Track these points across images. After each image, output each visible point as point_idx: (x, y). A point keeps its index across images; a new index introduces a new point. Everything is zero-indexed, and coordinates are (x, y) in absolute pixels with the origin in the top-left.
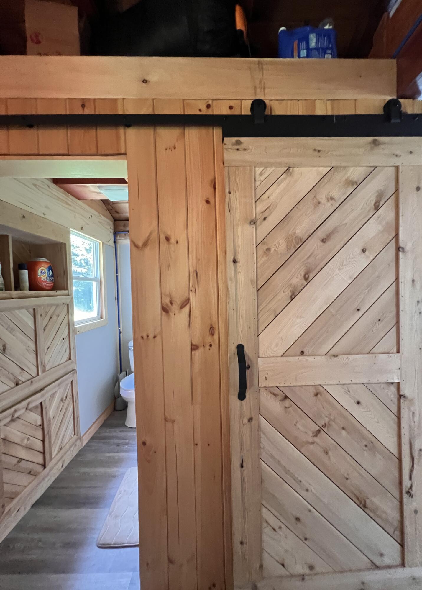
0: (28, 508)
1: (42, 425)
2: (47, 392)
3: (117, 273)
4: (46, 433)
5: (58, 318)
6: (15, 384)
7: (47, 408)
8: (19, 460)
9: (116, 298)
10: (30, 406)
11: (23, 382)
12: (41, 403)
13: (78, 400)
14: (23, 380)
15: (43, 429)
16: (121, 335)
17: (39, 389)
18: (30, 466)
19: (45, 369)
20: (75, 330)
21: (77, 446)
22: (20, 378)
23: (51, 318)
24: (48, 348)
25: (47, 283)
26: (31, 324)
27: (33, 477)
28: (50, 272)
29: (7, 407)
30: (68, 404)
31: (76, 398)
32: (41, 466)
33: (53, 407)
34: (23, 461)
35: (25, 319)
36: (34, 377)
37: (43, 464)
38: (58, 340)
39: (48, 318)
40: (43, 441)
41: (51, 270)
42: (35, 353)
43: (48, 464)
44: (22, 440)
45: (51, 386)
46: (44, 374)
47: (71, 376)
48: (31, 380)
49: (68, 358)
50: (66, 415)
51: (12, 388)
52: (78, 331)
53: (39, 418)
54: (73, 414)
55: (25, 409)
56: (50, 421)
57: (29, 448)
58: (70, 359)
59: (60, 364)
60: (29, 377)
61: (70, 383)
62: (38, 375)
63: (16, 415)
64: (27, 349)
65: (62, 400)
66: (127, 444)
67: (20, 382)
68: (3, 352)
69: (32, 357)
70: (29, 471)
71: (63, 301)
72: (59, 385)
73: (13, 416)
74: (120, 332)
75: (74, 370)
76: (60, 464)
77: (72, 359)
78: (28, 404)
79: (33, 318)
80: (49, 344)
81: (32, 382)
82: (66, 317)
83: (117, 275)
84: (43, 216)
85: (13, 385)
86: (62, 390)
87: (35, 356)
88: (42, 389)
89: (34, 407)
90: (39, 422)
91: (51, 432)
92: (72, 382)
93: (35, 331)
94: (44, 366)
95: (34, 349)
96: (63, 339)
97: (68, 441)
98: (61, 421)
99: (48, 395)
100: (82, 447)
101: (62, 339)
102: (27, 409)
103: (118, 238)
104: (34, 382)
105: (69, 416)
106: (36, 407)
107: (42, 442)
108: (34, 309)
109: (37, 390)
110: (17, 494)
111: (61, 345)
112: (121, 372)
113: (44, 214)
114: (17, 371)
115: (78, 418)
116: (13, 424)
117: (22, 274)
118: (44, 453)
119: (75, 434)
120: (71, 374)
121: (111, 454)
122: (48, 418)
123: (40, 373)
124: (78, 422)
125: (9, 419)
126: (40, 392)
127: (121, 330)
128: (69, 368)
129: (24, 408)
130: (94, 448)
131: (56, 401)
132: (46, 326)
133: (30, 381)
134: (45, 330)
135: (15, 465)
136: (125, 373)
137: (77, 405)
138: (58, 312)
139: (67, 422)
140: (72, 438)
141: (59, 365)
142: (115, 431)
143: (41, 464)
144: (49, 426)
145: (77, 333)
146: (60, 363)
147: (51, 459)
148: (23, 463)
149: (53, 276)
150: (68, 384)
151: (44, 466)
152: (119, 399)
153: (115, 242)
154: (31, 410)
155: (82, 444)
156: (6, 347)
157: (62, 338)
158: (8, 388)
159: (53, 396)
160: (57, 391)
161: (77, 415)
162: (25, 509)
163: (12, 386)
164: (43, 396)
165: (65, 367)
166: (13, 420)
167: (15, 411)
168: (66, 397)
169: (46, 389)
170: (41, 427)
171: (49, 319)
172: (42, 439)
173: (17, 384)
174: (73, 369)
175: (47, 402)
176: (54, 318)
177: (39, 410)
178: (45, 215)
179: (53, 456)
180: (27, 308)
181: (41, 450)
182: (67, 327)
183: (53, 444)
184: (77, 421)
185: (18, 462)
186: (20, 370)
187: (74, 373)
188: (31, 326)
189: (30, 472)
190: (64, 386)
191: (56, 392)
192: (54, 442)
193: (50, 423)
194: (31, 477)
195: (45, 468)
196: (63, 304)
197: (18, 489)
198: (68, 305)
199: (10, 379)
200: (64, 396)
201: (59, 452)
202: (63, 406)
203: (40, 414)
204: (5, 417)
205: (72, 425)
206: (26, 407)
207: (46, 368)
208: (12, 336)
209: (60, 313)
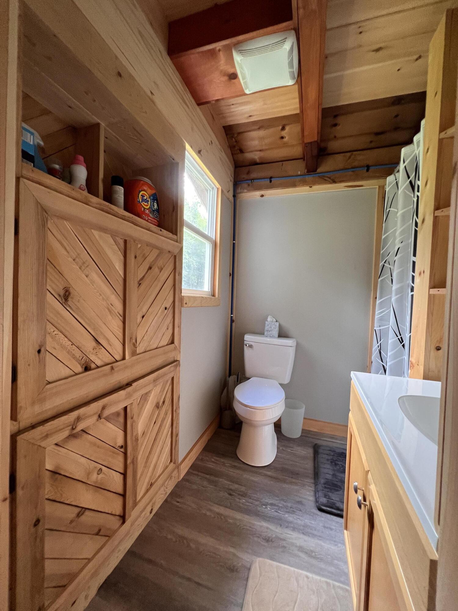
0: (93, 592)
1: (125, 447)
2: (135, 391)
3: (234, 240)
4: (129, 461)
5: (160, 272)
6: (82, 368)
7: (134, 417)
8: (80, 511)
9: (230, 273)
10: (106, 413)
11: (98, 367)
12: (125, 409)
13: (179, 408)
14: (99, 363)
15: (125, 454)
16: (234, 324)
17: (125, 382)
18: (100, 520)
19: (136, 351)
20: (182, 299)
21: (173, 478)
22: (93, 358)
23: (150, 268)
24: (143, 317)
25: (149, 218)
26: (119, 266)
27: (105, 539)
28: (155, 203)
29: (61, 409)
30: (166, 414)
31: (177, 405)
32: (118, 518)
33: (144, 414)
34: (87, 513)
35: (109, 253)
36: (117, 361)
37: (122, 515)
38: (158, 308)
39: (146, 265)
40: (124, 475)
41: (155, 201)
42: (121, 318)
43: (130, 516)
44: (89, 474)
45: (141, 381)
46: (135, 358)
47: (172, 369)
48: (112, 365)
49: (170, 342)
50: (162, 431)
51: (76, 374)
52: (186, 303)
53: (121, 433)
54: (170, 430)
55: (96, 417)
56: (137, 440)
57: (99, 488)
58: (172, 342)
59: (158, 348)
60: (109, 359)
61: (170, 382)
62: (124, 358)
63: (80, 427)
64: (109, 309)
65: (157, 406)
66: (244, 495)
67: (93, 366)
68: (64, 300)
69: (116, 324)
70: (96, 531)
71: (170, 248)
72: (155, 380)
73: (73, 429)
74: (232, 321)
75: (177, 361)
76: (149, 509)
77: (175, 343)
78: (104, 408)
79: (122, 258)
80: (144, 310)
81: (112, 368)
82: (172, 276)
83: (234, 242)
84: (150, 94)
85: (79, 369)
86: (158, 389)
87: (121, 324)
88: (129, 384)
89: (113, 414)
90: (120, 441)
91: (137, 458)
92: (173, 378)
93: (125, 280)
94: (135, 345)
95: (121, 313)
96: (166, 308)
97: (161, 472)
98: (154, 440)
99: (137, 396)
100: (179, 480)
101: (164, 309)
102: (100, 417)
103: (239, 190)
104: (116, 369)
105: (165, 431)
106: (117, 414)
107: (122, 476)
108: (125, 242)
109: (122, 384)
110: (72, 577)
111: (162, 317)
112: (230, 375)
113: (152, 93)
114: (88, 344)
115: (177, 435)
116: (73, 444)
117: (116, 192)
118: (124, 496)
119: (171, 461)
120: (172, 366)
121: (221, 510)
122: (134, 434)
123: (127, 357)
124: (177, 443)
125: (66, 433)
126: (124, 389)
127: (234, 318)
128: (171, 356)
129: (95, 414)
130: (195, 487)
131: (149, 407)
132: (142, 279)
133: (110, 366)
134: (140, 284)
135: (72, 522)
136: (235, 377)
137: (178, 415)
138: (160, 263)
139: (162, 442)
140: (167, 467)
141: (156, 348)
142: (224, 464)
143: (118, 516)
144: (135, 448)
145: (185, 305)
146: (160, 345)
147: (135, 504)
148: (87, 517)
149: (158, 210)
150: (167, 381)
151: (123, 518)
152: (227, 413)
153: (234, 196)
154: (107, 419)
155: (179, 476)
156: (69, 294)
157: (163, 307)
158: (68, 372)
159: (145, 397)
160: (152, 390)
161: (176, 432)
162: (86, 597)
163: (77, 372)
164: (129, 396)
165: (165, 353)
166: (73, 436)
167: (78, 419)
168: (164, 402)
169: (134, 384)
170: (122, 450)
171: (146, 270)
172: (122, 471)
173: (87, 369)
174: (175, 359)
175: (135, 406)
176: (156, 270)
177: (121, 419)
178: (153, 97)
179: (138, 498)
180: (114, 234)
181: (120, 490)
182: (172, 292)
183: (140, 477)
184: (176, 441)
185: (79, 515)
186: (94, 344)
187: (176, 366)
188: (117, 268)
189: (100, 530)
190: (161, 384)
191: (150, 392)
192: (141, 475)
193: (137, 445)
194: (101, 540)
195: (124, 522)
196: (169, 252)
197: (74, 566)
198: (175, 256)
199: (74, 357)
200: (160, 399)
201: (147, 491)
202: (158, 416)
203: (122, 428)
204: (59, 430)
205: (168, 446)
206: (99, 412)
207: (138, 349)
208: (84, 276)
209: (164, 266)
